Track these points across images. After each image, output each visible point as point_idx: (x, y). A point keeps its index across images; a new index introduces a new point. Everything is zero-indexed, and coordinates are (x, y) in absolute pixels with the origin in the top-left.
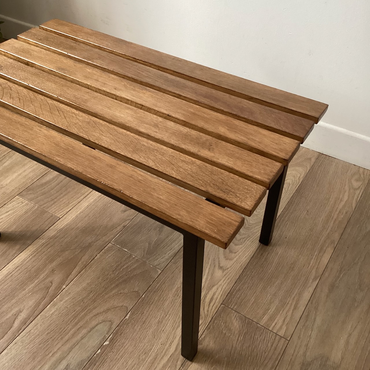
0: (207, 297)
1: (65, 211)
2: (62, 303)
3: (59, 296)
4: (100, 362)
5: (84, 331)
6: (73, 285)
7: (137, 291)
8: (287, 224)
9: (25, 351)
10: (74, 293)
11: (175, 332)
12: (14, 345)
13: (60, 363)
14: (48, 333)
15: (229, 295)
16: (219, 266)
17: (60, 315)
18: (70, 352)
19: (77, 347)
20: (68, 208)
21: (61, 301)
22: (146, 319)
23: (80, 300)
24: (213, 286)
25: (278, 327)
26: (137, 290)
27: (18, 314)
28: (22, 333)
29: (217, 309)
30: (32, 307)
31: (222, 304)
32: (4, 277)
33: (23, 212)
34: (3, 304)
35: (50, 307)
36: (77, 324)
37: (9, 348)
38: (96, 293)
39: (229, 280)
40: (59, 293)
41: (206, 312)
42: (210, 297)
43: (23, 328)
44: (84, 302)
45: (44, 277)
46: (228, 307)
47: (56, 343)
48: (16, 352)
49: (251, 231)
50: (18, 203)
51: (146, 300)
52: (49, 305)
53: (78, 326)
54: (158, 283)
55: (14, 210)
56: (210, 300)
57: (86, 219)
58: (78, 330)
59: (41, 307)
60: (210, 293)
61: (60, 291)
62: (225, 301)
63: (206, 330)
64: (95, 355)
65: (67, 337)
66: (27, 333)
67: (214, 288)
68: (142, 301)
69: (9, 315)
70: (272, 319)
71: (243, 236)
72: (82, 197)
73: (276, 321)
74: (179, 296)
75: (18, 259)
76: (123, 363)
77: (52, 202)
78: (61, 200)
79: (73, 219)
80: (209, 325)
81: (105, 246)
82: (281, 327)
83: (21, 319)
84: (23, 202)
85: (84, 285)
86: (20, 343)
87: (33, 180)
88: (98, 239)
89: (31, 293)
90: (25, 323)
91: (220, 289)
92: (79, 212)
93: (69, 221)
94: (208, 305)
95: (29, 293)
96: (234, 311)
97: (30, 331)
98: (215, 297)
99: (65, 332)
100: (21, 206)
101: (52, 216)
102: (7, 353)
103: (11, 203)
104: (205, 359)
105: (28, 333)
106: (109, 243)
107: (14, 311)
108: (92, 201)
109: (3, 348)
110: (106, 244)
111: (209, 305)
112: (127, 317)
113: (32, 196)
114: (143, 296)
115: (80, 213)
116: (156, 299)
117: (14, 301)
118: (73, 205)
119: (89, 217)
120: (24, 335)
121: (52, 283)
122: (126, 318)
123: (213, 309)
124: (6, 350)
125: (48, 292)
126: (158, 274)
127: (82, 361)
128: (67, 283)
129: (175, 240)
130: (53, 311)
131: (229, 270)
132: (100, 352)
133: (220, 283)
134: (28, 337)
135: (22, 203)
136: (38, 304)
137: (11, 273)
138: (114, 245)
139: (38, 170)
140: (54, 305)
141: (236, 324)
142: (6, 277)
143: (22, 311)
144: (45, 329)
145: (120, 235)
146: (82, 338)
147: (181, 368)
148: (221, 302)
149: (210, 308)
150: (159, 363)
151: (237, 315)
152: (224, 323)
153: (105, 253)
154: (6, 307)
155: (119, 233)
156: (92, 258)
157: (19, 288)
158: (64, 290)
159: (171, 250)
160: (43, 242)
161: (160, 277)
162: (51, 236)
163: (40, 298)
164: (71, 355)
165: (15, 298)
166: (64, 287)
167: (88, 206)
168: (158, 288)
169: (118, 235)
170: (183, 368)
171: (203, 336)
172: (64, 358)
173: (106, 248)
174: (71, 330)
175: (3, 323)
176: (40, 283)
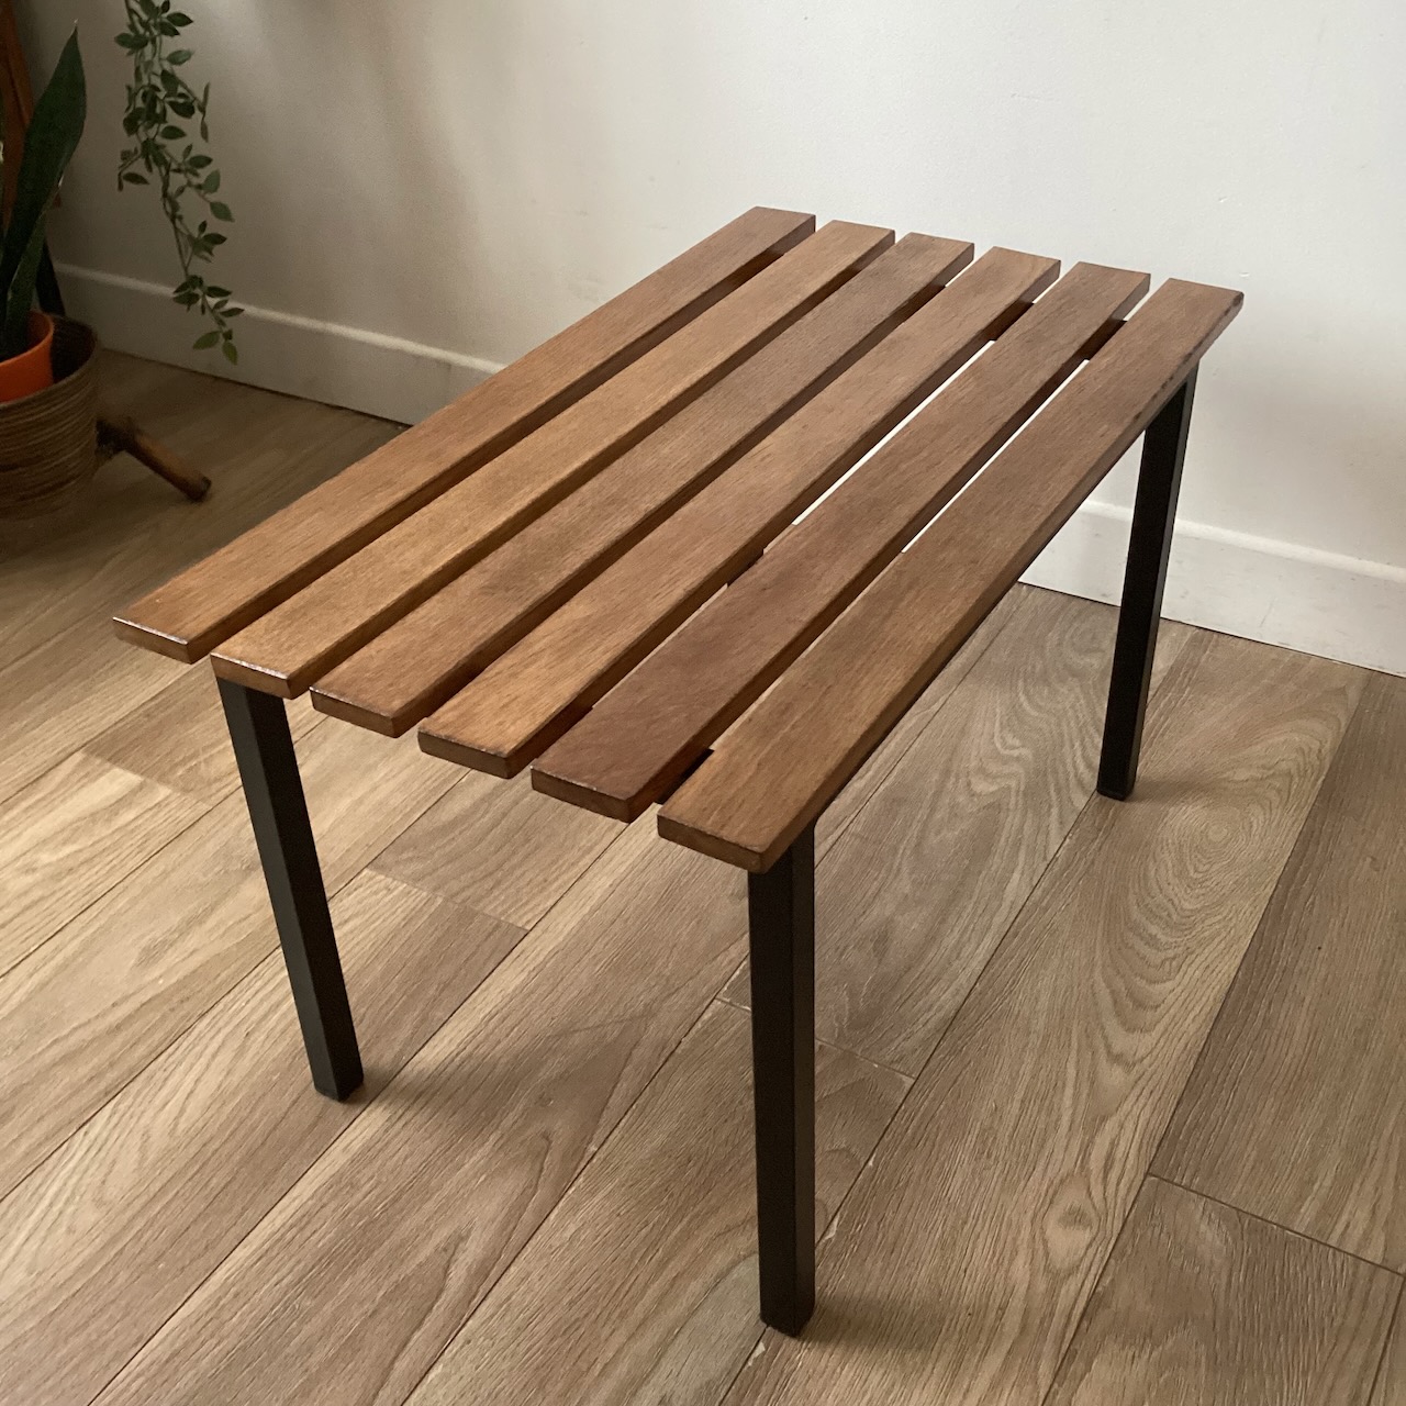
0: (1090, 1154)
1: (541, 908)
2: (596, 1200)
3: (581, 1179)
4: (773, 1381)
5: (695, 1287)
6: (622, 1143)
7: (847, 1150)
8: (1313, 903)
9: (505, 1366)
10: (629, 1167)
11: (1007, 1271)
12: (462, 1347)
13: (634, 1394)
14: (572, 1303)
15: (1165, 1144)
16: (1109, 1053)
17: (599, 1239)
18: (660, 1357)
19: (682, 1340)
20: (549, 897)
21: (593, 1194)
22: (897, 1238)
23: (657, 1187)
24: (1104, 1119)
25: (1357, 1233)
26: (843, 1145)
27: (456, 1246)
28: (483, 1308)
29: (1134, 1192)
30: (500, 1218)
31: (1147, 1174)
32: (381, 1131)
33: (399, 919)
34: (397, 1218)
35: (560, 1217)
36: (663, 1264)
37: (450, 1355)
38: (706, 1163)
39: (1156, 1096)
40: (579, 1171)
41: (1099, 1204)
42: (1103, 1156)
43: (481, 1290)
44: (672, 1195)
45: (516, 1122)
46: (1172, 1182)
47: (606, 1331)
48: (477, 1369)
49: (1194, 933)
50: (376, 893)
51: (883, 1177)
52: (556, 1211)
53: (669, 1273)
54: (910, 1120)
55: (367, 916)
56: (1106, 1164)
57: (617, 927)
58: (672, 1286)
59: (528, 1217)
60: (1098, 1140)
61: (583, 1163)
62: (1157, 1164)
63: (1112, 1261)
64: (750, 1364)
65: (639, 1312)
66: (504, 1303)
67: (1110, 1127)
68: (872, 1180)
69: (427, 1251)
70: (1329, 1210)
71: (1171, 953)
72: (587, 860)
73: (1344, 1218)
74: (993, 1157)
76: (851, 1384)
77: (490, 883)
78: (518, 872)
79: (574, 932)
80: (1120, 1244)
81: (700, 1010)
82: (1366, 1236)
83: (469, 1260)
84: (392, 887)
85: (658, 1138)
86: (482, 1338)
87: (408, 815)
88: (673, 990)
89: (482, 1178)
90: (486, 1274)
91: (1130, 1126)
92: (585, 910)
93: (561, 939)
94: (1100, 1180)
95: (475, 1176)
96: (1194, 1195)
97: (509, 1298)
98: (1119, 1154)
99: (630, 1294)
100: (386, 900)
101: (498, 926)
102: (445, 1377)
103: (349, 894)
104: (1131, 1354)
105: (505, 1306)
106: (714, 999)
107: (442, 1235)
108: (622, 870)
109: (428, 1358)
110: (705, 1005)
111: (1105, 1177)
112: (831, 1235)
113: (417, 867)
114: (871, 1163)
115: (592, 911)
116: (916, 1170)
117: (430, 1206)
118: (560, 887)
119: (625, 921)
120: (491, 1311)
121: (547, 1139)
122: (827, 1238)
123: (1122, 1192)
124: (441, 1366)
125: (541, 1171)
126: (906, 1091)
127: (708, 1383)
128: (599, 1135)
129: (937, 979)
130: (572, 1229)
131: (1146, 1062)
132: (764, 1353)
133: (1126, 1107)
134: (507, 1319)
135: (389, 891)
136: (516, 1211)
138: (730, 1003)
139: (416, 785)
140: (575, 1208)
141: (1210, 1237)
142: (386, 1131)
143: (468, 1237)
144: (559, 1290)
145: (743, 973)
146: (693, 1311)
147: (1056, 1385)
148: (1144, 1168)
149: (1111, 1189)
150: (974, 1377)
151: (1210, 1207)
152: (1168, 1233)
153: (706, 1031)
154: (409, 1225)
155: (741, 967)
156: (666, 1053)
157: (439, 1163)
158: (594, 1160)
159: (929, 1010)
160: (487, 1012)
161: (911, 1098)
162: (510, 990)
163: (519, 1191)
164: (667, 1366)
165: (433, 1194)
166: (593, 1148)
167: (613, 889)
168: (914, 1134)
169: (738, 973)
170: (1060, 1386)
171: (1107, 1281)
172: (645, 1379)
173: (706, 1017)
174: (646, 1286)
175: (408, 1279)
176: (508, 1140)
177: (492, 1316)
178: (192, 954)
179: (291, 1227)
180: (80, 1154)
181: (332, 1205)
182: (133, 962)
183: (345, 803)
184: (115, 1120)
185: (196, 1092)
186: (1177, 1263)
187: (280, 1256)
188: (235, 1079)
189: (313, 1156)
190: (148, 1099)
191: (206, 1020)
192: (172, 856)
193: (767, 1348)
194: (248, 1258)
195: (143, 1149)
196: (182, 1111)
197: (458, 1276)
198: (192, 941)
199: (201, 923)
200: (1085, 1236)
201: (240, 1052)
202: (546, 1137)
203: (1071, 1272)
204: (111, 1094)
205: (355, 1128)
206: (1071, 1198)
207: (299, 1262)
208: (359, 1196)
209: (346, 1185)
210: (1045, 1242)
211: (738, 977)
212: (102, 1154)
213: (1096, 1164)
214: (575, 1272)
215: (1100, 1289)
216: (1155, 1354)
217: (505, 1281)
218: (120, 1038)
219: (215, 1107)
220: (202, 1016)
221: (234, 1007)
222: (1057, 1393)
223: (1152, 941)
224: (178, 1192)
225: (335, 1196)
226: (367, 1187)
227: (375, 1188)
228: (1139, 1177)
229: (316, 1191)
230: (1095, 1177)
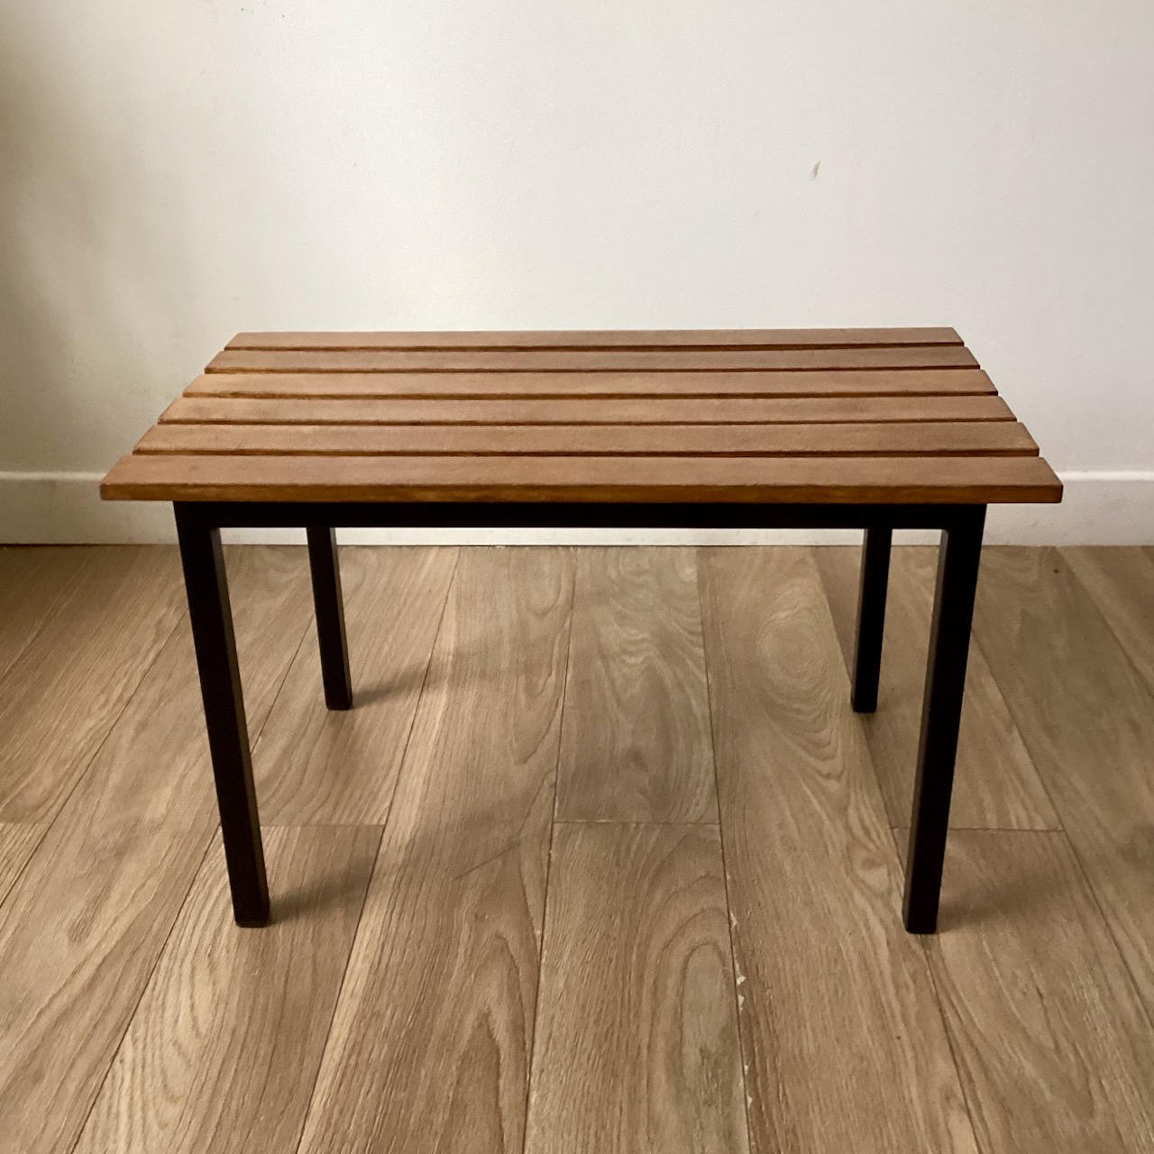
0: (852, 829)
1: (381, 811)
2: (565, 958)
3: (545, 953)
4: (763, 1013)
6: (556, 922)
7: (707, 875)
9: (581, 1073)
10: (573, 933)
11: (854, 905)
12: (540, 1076)
13: (680, 1054)
14: (596, 1022)
15: (889, 809)
16: (821, 775)
17: (585, 980)
18: (681, 1028)
19: (687, 1014)
20: (383, 802)
21: (560, 957)
22: (776, 909)
23: (601, 938)
24: (845, 808)
25: (1024, 818)
26: (704, 874)
27: (487, 1021)
28: (537, 1048)
29: (892, 839)
30: (505, 995)
31: (892, 828)
32: (371, 976)
34: (428, 1021)
35: (549, 977)
36: (640, 978)
37: (536, 1084)
38: (623, 913)
39: (864, 788)
40: (539, 947)
41: (877, 852)
42: (860, 827)
43: (527, 1039)
44: (614, 939)
45: (470, 936)
47: (633, 1029)
48: (561, 1084)
51: (742, 881)
52: (542, 975)
53: (649, 981)
54: (734, 846)
56: (865, 831)
57: (449, 804)
58: (656, 987)
59: (525, 987)
60: (851, 820)
61: (539, 943)
62: (893, 821)
64: (741, 1009)
65: (646, 1008)
66: (548, 1042)
67: (852, 811)
68: (736, 886)
69: (467, 1032)
70: (1002, 813)
71: (815, 714)
72: (394, 772)
73: (1012, 813)
75: (368, 934)
76: (811, 996)
77: (330, 806)
78: (346, 795)
79: (419, 815)
81: (548, 832)
82: (1030, 818)
83: (503, 1025)
85: (579, 910)
86: (551, 1065)
88: (519, 828)
89: (473, 976)
91: (862, 807)
92: (417, 800)
93: (413, 823)
94: (868, 840)
95: (467, 977)
97: (550, 1036)
98: (867, 822)
99: (632, 1002)
101: (358, 830)
102: (543, 1097)
105: (551, 1041)
106: (553, 823)
107: (471, 1019)
108: (425, 772)
109: (520, 1091)
110: (550, 828)
111: (870, 837)
112: (735, 923)
114: (728, 877)
115: (423, 800)
116: (759, 871)
117: (447, 1006)
118: (387, 792)
119: (453, 798)
120: (544, 1048)
121: (501, 938)
122: (733, 926)
123: (886, 842)
124: (535, 1092)
125: (512, 957)
126: (719, 833)
127: (723, 1030)
128: (537, 923)
129: (689, 768)
130: (562, 980)
131: (845, 774)
132: (745, 1000)
133: (852, 800)
134: (559, 1047)
136: (513, 986)
137: (379, 963)
138: (567, 822)
140: (553, 970)
142: (375, 974)
143: (490, 1012)
144: (582, 1017)
145: (560, 804)
146: (681, 995)
147: (928, 952)
148: (888, 827)
149: (878, 841)
153: (562, 842)
154: (441, 1022)
155: (557, 800)
156: (545, 863)
157: (433, 978)
158: (545, 938)
159: (698, 786)
160: (393, 881)
161: (725, 833)
162: (400, 863)
163: (505, 974)
164: (688, 1032)
165: (444, 999)
166: (538, 933)
167: (427, 781)
168: (742, 851)
169: (557, 805)
170: (930, 950)
172: (681, 1044)
173: (555, 834)
174: (639, 994)
175: (466, 1053)
176: (473, 950)
177: (547, 1050)
178: (115, 921)
179: (350, 1057)
180: (128, 1076)
181: (371, 1032)
182: (66, 941)
183: (167, 792)
184: (140, 1045)
185: (196, 1004)
187: (356, 1077)
188: (223, 984)
189: (329, 1007)
190: (158, 1020)
191: (166, 958)
192: (42, 865)
193: (744, 996)
194: (330, 1088)
195: (180, 1050)
196: (195, 1019)
197: (502, 1036)
198: (108, 912)
199: (107, 898)
200: (883, 871)
201: (212, 968)
202: (499, 936)
203: (890, 892)
204: (122, 1029)
206: (860, 855)
207: (374, 1075)
208: (387, 1018)
209: (371, 1017)
210: (863, 882)
212: (148, 1070)
213: (859, 832)
214: (584, 1006)
217: (539, 1027)
218: (99, 991)
219: (222, 1007)
220: (159, 956)
221: (182, 944)
222: (931, 955)
223: (799, 712)
224: (236, 1070)
225: (368, 1027)
226: (389, 1012)
227: (396, 1009)
228: (889, 832)
229: (350, 1028)
230: (864, 839)
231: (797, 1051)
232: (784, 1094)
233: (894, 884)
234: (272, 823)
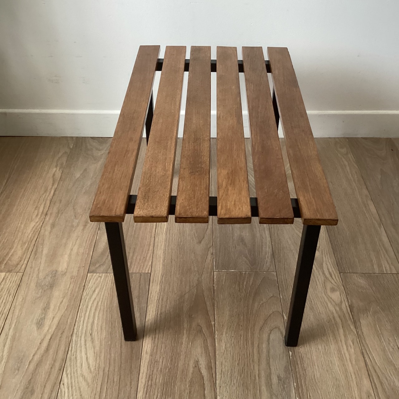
0: (325, 274)
1: (149, 265)
2: (224, 335)
3: (216, 332)
4: (299, 359)
5: (264, 346)
6: (219, 318)
9: (234, 388)
10: (226, 323)
11: (329, 309)
12: (220, 389)
13: (270, 379)
14: (238, 364)
15: (338, 264)
17: (232, 345)
18: (269, 367)
19: (271, 360)
20: (149, 262)
21: (222, 334)
23: (237, 325)
24: (322, 264)
25: (388, 268)
26: (272, 295)
27: (198, 364)
28: (217, 377)
29: (340, 278)
30: (203, 352)
31: (340, 273)
32: (153, 344)
33: (110, 284)
34: (176, 365)
35: (219, 344)
36: (253, 344)
37: (219, 393)
38: (244, 314)
39: (328, 254)
40: (214, 330)
41: (335, 284)
42: (328, 272)
43: (213, 372)
44: (241, 326)
45: (188, 325)
46: (346, 273)
47: (252, 367)
48: (228, 393)
50: (97, 279)
51: (286, 299)
52: (216, 343)
53: (256, 345)
54: (282, 282)
55: (100, 287)
56: (330, 275)
57: (174, 263)
58: (259, 348)
59: (210, 348)
60: (324, 270)
61: (214, 328)
62: (340, 270)
63: (347, 296)
64: (291, 358)
65: (256, 358)
67: (324, 265)
68: (284, 301)
69: (191, 370)
70: (380, 266)
72: (151, 248)
73: (383, 266)
76: (316, 351)
78: (134, 258)
79: (163, 268)
80: (346, 292)
81: (212, 276)
82: (390, 268)
83: (204, 366)
84: (100, 276)
85: (227, 313)
86: (223, 384)
87: (88, 254)
88: (201, 273)
89: (190, 343)
90: (211, 368)
91: (328, 264)
92: (162, 261)
93: (161, 272)
95: (188, 344)
96: (352, 274)
97: (222, 371)
98: (331, 270)
99: (251, 355)
100: (102, 280)
101: (141, 275)
103: (89, 282)
104: (366, 316)
105: (222, 373)
106: (213, 272)
107: (192, 364)
108: (163, 247)
109: (213, 396)
110: (212, 274)
111: (332, 277)
113: (102, 268)
114: (281, 297)
115: (164, 261)
117: (182, 357)
118: (150, 257)
119: (175, 260)
120: (220, 376)
121: (199, 326)
122: (285, 319)
123: (338, 280)
124: (218, 397)
125: (204, 335)
126: (276, 276)
127: (285, 367)
128: (212, 319)
129: (262, 246)
130: (224, 346)
131: (321, 247)
132: (292, 354)
133: (324, 260)
134: (225, 376)
136: (206, 348)
138: (219, 271)
139: (84, 244)
140: (220, 340)
141: (362, 282)
143: (199, 360)
144: (233, 363)
146: (268, 352)
147: (357, 330)
148: (338, 272)
149: (335, 279)
150: (340, 337)
151: (357, 275)
152: (354, 285)
153: (218, 281)
154: (181, 364)
155: (214, 261)
156: (212, 290)
157: (175, 344)
158: (216, 326)
159: (266, 254)
160: (156, 299)
161: (278, 277)
162: (158, 290)
163: (202, 342)
164: (273, 368)
165: (181, 354)
166: (213, 323)
167: (164, 253)
168: (285, 285)
169: (214, 263)
170: (358, 329)
171: (350, 301)
172: (270, 373)
173: (215, 277)
174: (253, 351)
175: (192, 379)
177: (221, 377)
178: (53, 318)
179: (148, 381)
180: (66, 391)
181: (155, 370)
182: (36, 329)
183: (66, 257)
184: (69, 376)
185: (88, 357)
186: (360, 290)
187: (152, 390)
188: (97, 348)
189: (139, 358)
190: (75, 365)
191: (74, 336)
192: (22, 292)
193: (292, 352)
194: (143, 395)
195: (85, 379)
196: (88, 364)
197: (204, 372)
198: (50, 315)
199: (49, 309)
200: (338, 293)
201: (93, 341)
202: (199, 325)
203: (341, 302)
204: (62, 369)
205: (145, 346)
206: (329, 286)
207: (158, 389)
208: (161, 363)
209: (155, 363)
210: (331, 298)
211: (215, 263)
212: (74, 388)
213: (328, 276)
214: (233, 357)
215: (350, 304)
216: (371, 313)
217: (217, 367)
218: (51, 352)
219: (98, 358)
220: (72, 335)
221: (80, 329)
222: (358, 331)
224: (107, 388)
225: (154, 367)
226: (161, 360)
227: (163, 359)
228: (339, 275)
229: (147, 368)
230: (330, 278)
231: (313, 377)
232: (310, 396)
233: (343, 300)
234: (108, 272)
